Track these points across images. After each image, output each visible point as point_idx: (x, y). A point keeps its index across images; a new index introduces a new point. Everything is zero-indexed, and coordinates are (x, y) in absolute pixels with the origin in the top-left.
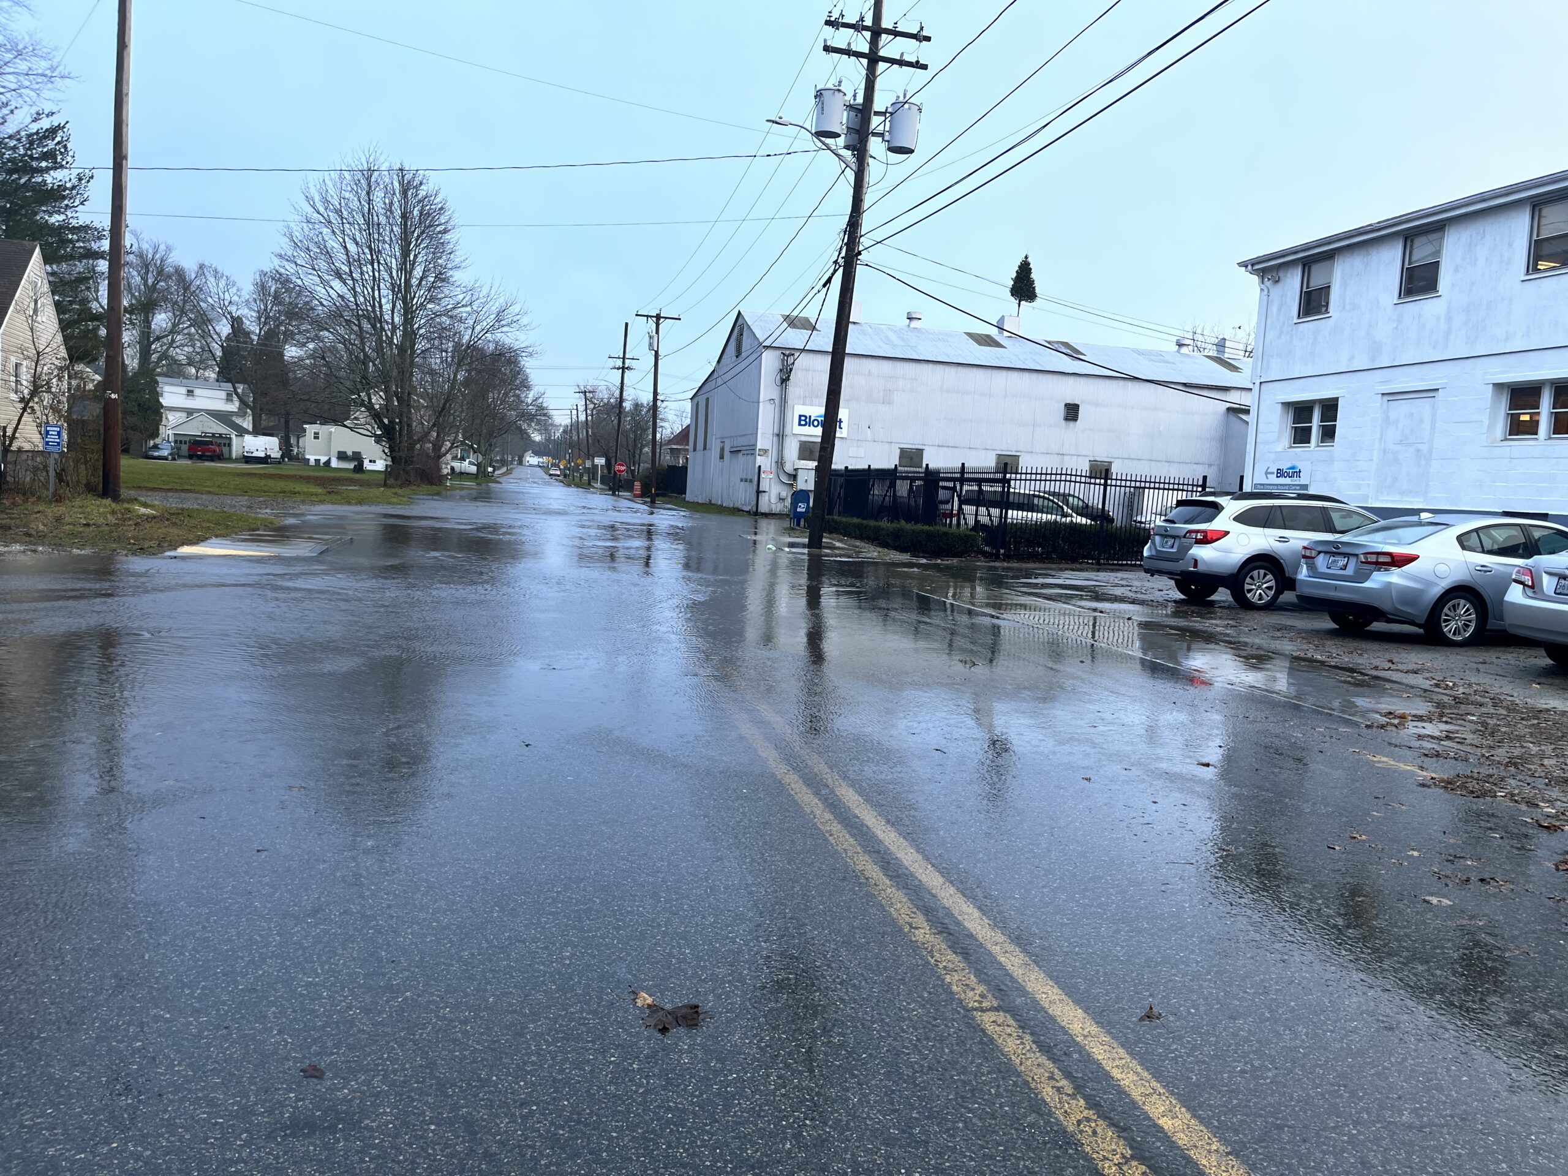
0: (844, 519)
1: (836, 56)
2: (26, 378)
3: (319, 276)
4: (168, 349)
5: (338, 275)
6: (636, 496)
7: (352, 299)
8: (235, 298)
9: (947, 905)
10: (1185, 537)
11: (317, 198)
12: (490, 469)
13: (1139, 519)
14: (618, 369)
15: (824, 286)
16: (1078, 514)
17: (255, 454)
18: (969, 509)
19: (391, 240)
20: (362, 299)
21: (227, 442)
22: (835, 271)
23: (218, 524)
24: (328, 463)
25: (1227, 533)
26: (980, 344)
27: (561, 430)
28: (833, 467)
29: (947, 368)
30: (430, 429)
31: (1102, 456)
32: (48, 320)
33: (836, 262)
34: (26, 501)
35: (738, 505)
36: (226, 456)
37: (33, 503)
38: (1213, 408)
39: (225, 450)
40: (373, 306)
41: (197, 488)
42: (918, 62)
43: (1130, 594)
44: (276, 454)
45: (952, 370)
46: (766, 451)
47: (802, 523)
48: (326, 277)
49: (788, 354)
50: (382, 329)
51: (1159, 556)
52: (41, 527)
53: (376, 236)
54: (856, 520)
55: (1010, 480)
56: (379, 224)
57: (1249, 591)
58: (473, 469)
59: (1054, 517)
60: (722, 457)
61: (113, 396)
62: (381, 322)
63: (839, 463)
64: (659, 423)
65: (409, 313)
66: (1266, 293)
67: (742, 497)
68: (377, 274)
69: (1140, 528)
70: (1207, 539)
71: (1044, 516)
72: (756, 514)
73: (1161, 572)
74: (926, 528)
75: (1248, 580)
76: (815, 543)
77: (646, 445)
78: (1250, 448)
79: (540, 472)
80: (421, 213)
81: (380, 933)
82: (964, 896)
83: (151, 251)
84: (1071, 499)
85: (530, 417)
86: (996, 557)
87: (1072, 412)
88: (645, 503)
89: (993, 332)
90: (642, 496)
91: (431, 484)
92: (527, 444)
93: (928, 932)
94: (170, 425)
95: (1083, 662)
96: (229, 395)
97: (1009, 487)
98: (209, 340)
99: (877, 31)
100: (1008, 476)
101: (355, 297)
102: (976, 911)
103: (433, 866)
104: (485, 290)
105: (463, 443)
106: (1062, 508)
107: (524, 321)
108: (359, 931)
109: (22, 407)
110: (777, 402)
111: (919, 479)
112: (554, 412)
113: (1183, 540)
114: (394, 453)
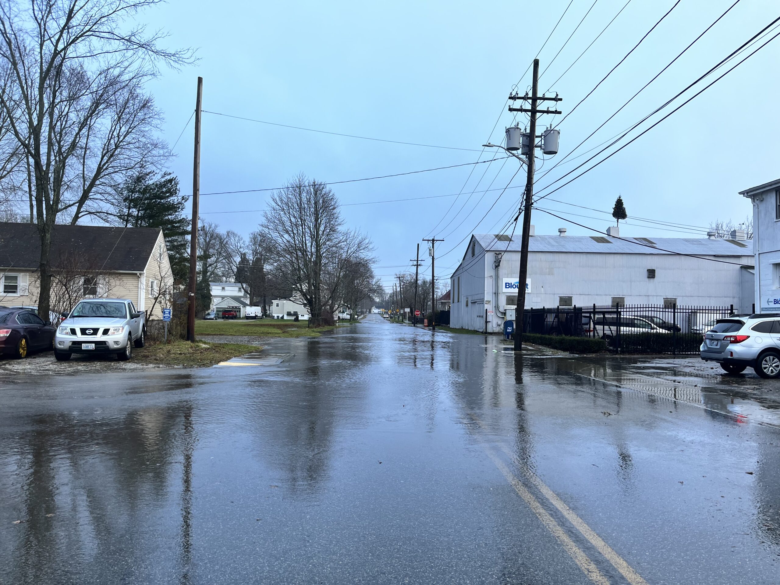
0: (532, 335)
1: (515, 112)
2: (156, 288)
3: (279, 233)
4: (214, 269)
5: (287, 232)
6: (425, 326)
7: (293, 242)
8: (243, 245)
9: (608, 559)
10: (723, 339)
11: (278, 199)
12: (356, 317)
13: (695, 328)
14: (415, 266)
15: (515, 220)
16: (660, 328)
17: (251, 315)
18: (599, 327)
19: (310, 215)
20: (297, 242)
21: (238, 310)
22: (520, 213)
23: (235, 350)
24: (283, 317)
25: (748, 337)
26: (598, 242)
27: (389, 295)
28: (525, 308)
29: (581, 255)
30: (329, 300)
31: (670, 295)
32: (166, 263)
33: (520, 209)
34: (155, 344)
35: (476, 329)
36: (238, 316)
37: (158, 345)
38: (732, 268)
39: (238, 314)
40: (303, 245)
41: (226, 333)
42: (556, 111)
43: (695, 371)
44: (260, 314)
45: (584, 257)
46: (489, 302)
47: (510, 337)
48: (282, 233)
49: (498, 254)
50: (307, 255)
51: (709, 350)
52: (162, 355)
53: (303, 213)
54: (538, 335)
55: (621, 312)
56: (304, 208)
57: (765, 368)
58: (348, 317)
59: (647, 330)
60: (467, 305)
61: (192, 295)
62: (306, 252)
63: (527, 307)
64: (435, 290)
65: (318, 246)
66: (756, 207)
67: (478, 325)
68: (304, 230)
69: (696, 333)
70: (737, 340)
71: (641, 329)
72: (486, 334)
73: (712, 359)
74: (577, 338)
75: (764, 362)
76: (518, 348)
77: (429, 301)
78: (757, 288)
79: (379, 317)
80: (323, 202)
81: (315, 567)
82: (617, 553)
83: (208, 227)
84: (655, 319)
85: (374, 291)
86: (616, 352)
87: (651, 274)
88: (430, 330)
89: (605, 236)
90: (428, 326)
91: (330, 325)
92: (373, 303)
93: (598, 574)
94: (215, 304)
95: (671, 412)
96: (240, 289)
97: (620, 315)
98: (232, 265)
99: (535, 99)
100: (619, 310)
101: (295, 241)
102: (624, 562)
103: (337, 529)
104: (352, 234)
105: (344, 305)
106: (651, 325)
107: (371, 246)
108: (305, 565)
109: (154, 301)
110: (494, 277)
111: (571, 312)
112: (385, 288)
113: (723, 341)
114: (312, 312)
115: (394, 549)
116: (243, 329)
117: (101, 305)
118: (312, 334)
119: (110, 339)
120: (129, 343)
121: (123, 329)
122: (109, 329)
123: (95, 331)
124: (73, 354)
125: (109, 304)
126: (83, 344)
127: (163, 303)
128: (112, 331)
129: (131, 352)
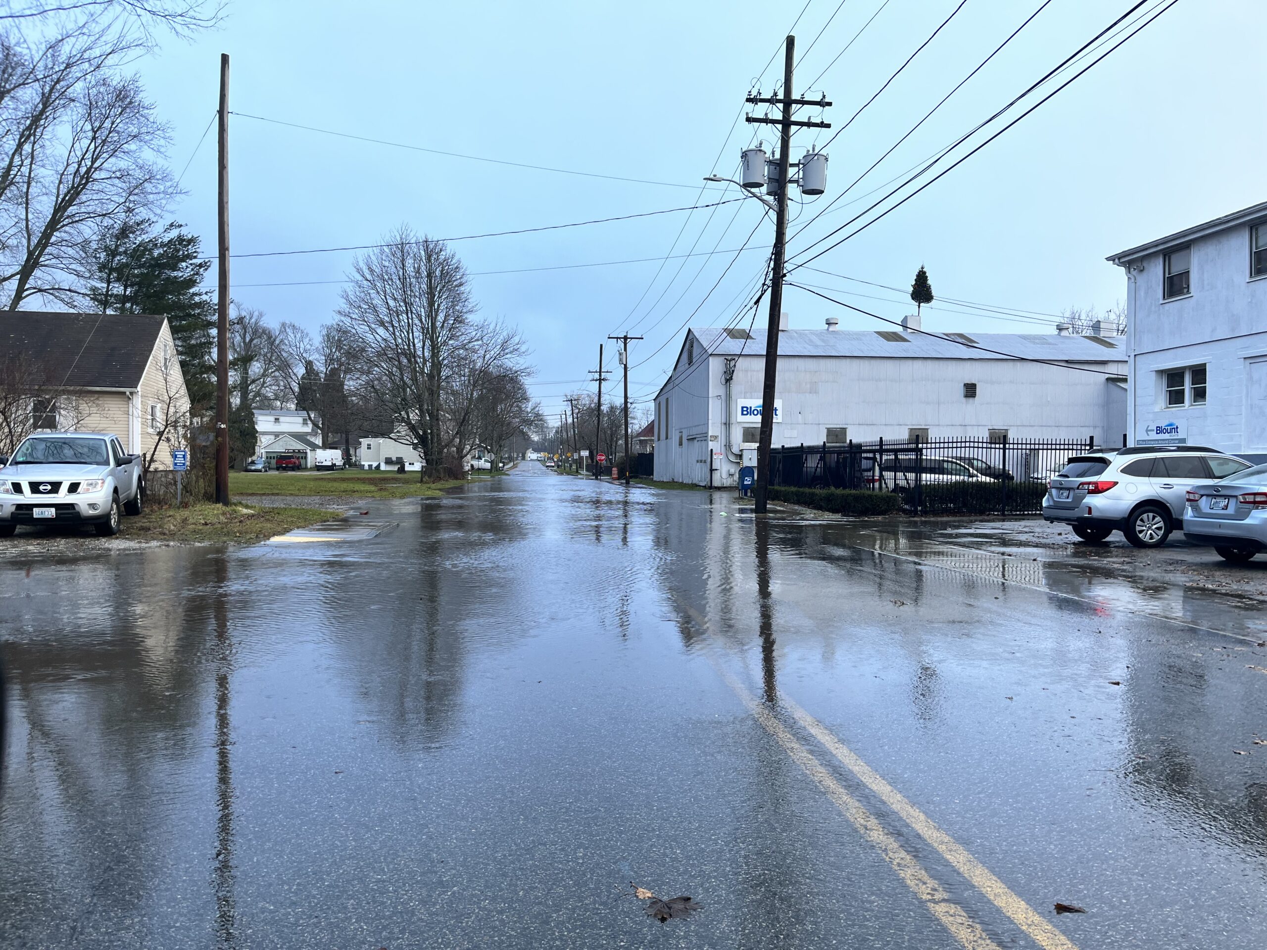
0: (783, 489)
1: (756, 124)
2: (160, 416)
3: (368, 326)
4: (261, 388)
5: (382, 323)
6: (614, 479)
7: (393, 342)
8: (308, 347)
9: (896, 810)
10: (1078, 488)
11: (365, 269)
12: (501, 465)
13: (1036, 476)
14: (596, 380)
15: (755, 304)
16: (982, 474)
17: (325, 464)
18: (888, 475)
19: (420, 294)
20: (400, 341)
21: (304, 455)
22: (764, 291)
23: (299, 518)
24: (378, 467)
25: (1116, 483)
26: (888, 340)
27: (554, 431)
28: (772, 446)
29: (862, 361)
30: (454, 437)
31: (999, 425)
32: (176, 375)
33: (764, 284)
34: (160, 509)
35: (695, 481)
36: (303, 466)
37: (166, 510)
38: (1095, 379)
39: (303, 461)
40: (409, 346)
41: (283, 492)
42: (822, 122)
43: (1034, 539)
44: (339, 462)
45: (866, 363)
46: (716, 437)
47: (749, 494)
48: (374, 326)
49: (730, 360)
50: (416, 362)
51: (1057, 506)
52: (172, 527)
53: (409, 293)
54: (793, 489)
55: (922, 449)
56: (410, 284)
57: (1141, 532)
58: (488, 465)
59: (962, 478)
60: (681, 444)
61: (223, 426)
62: (414, 357)
63: (776, 444)
64: (630, 421)
65: (435, 349)
66: (1133, 281)
67: (698, 475)
68: (410, 321)
69: (1037, 484)
70: (1098, 489)
71: (954, 477)
72: (711, 488)
73: (1059, 519)
74: (853, 492)
75: (1139, 522)
76: (760, 509)
77: (620, 439)
79: (539, 465)
80: (442, 272)
82: (910, 801)
83: (248, 317)
84: (975, 462)
85: (529, 423)
86: (914, 513)
87: (970, 390)
88: (621, 484)
89: (899, 329)
90: (618, 478)
91: (456, 478)
92: (527, 443)
93: (881, 833)
94: (263, 445)
95: (996, 598)
96: (305, 420)
97: (921, 454)
98: (290, 380)
99: (788, 102)
100: (920, 446)
101: (395, 339)
102: (921, 814)
103: (470, 783)
104: (492, 327)
105: (479, 446)
106: (968, 470)
107: (523, 348)
108: (416, 837)
109: (158, 437)
110: (723, 397)
111: (844, 452)
112: (548, 418)
113: (1077, 491)
114: (428, 457)
115: (560, 809)
116: (312, 484)
117: (65, 443)
118: (427, 493)
119: (82, 501)
120: (115, 506)
121: (103, 483)
122: (79, 484)
123: (55, 487)
124: (18, 527)
125: (77, 441)
126: (34, 509)
127: (173, 440)
128: (85, 487)
129: (119, 522)
